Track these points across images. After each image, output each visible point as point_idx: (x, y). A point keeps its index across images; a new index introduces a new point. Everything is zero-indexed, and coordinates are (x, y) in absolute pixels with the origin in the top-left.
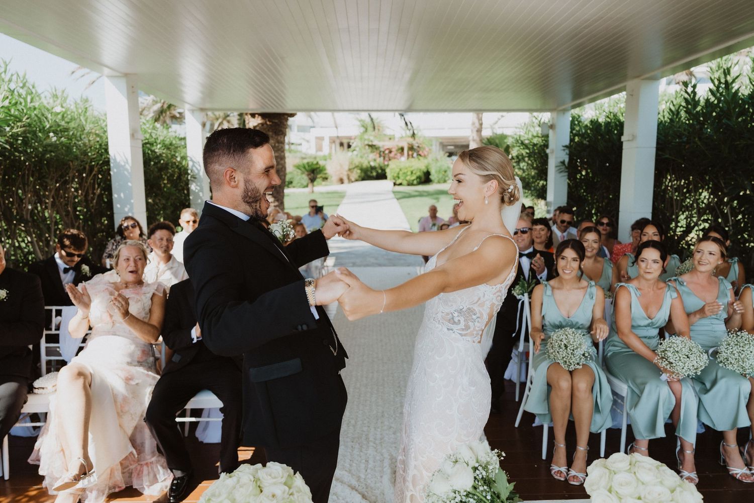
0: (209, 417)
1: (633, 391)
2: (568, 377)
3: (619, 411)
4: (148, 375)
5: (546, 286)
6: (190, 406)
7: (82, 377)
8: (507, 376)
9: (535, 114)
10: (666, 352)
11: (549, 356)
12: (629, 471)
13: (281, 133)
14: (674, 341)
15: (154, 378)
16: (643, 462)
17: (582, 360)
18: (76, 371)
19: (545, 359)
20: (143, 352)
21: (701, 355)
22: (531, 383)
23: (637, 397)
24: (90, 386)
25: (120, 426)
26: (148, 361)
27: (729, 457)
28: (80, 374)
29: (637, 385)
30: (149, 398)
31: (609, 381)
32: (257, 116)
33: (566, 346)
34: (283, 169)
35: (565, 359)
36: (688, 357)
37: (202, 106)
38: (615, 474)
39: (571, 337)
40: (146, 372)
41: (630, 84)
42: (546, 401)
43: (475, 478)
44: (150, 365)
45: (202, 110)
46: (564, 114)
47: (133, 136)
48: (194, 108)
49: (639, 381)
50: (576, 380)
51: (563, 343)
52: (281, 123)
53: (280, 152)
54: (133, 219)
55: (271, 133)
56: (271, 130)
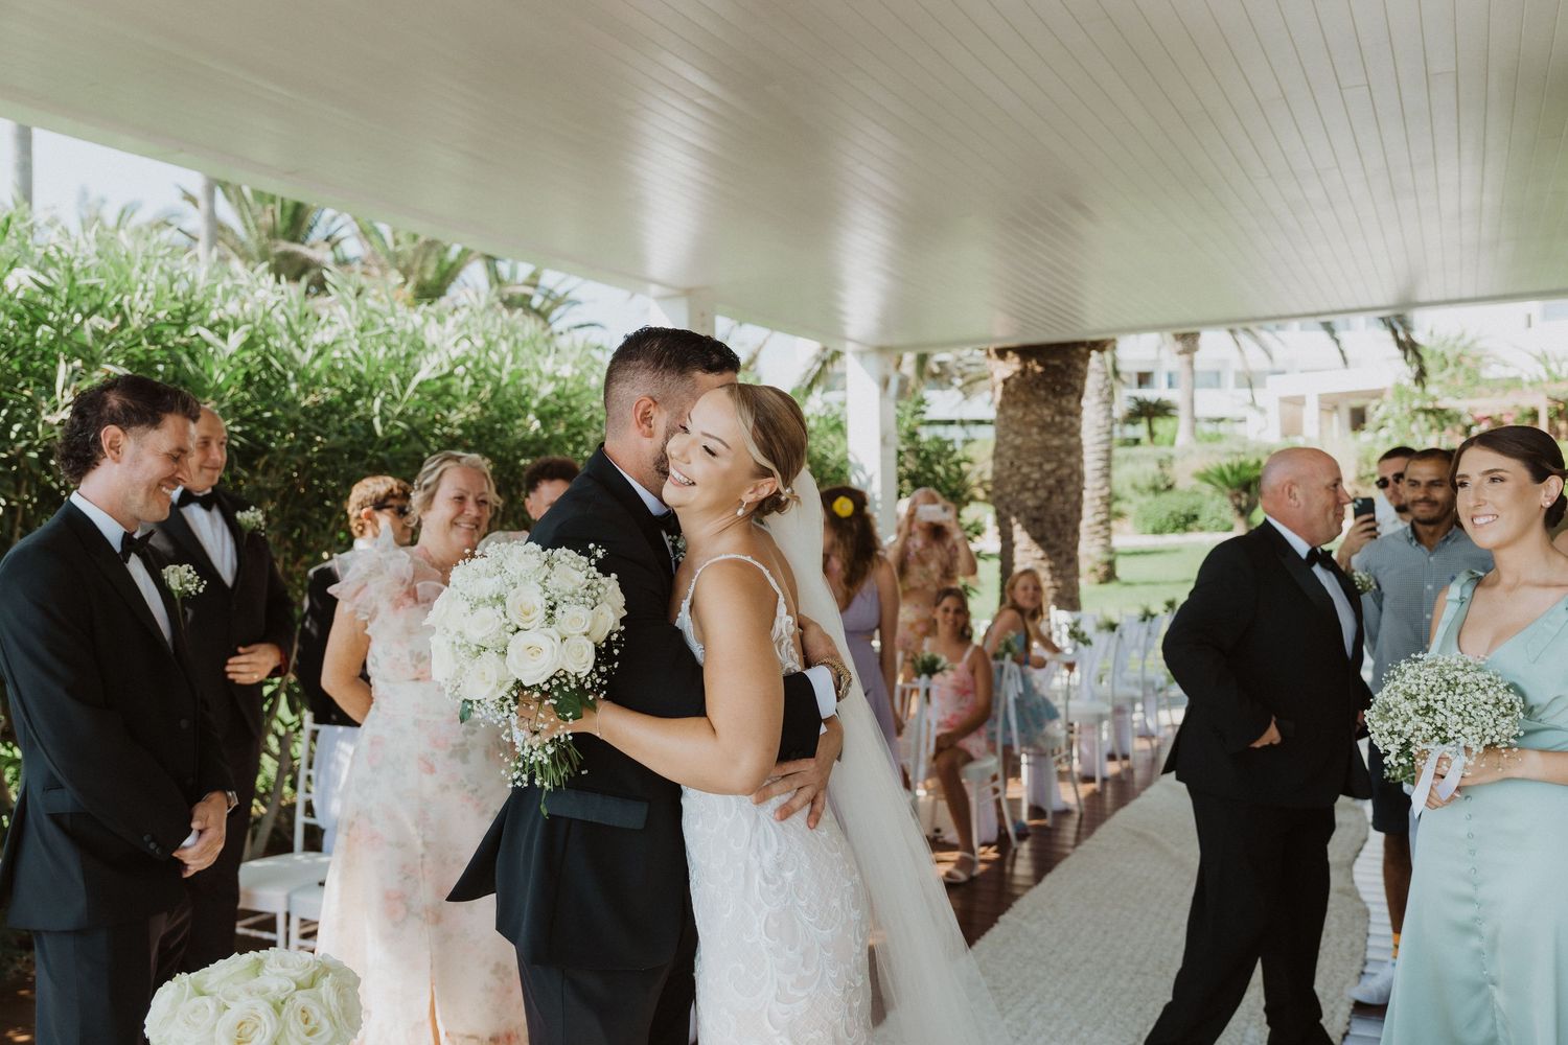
13: (1069, 390)
32: (1010, 354)
34: (1075, 478)
37: (885, 342)
45: (882, 350)
48: (866, 348)
52: (1068, 366)
53: (1066, 436)
55: (1043, 393)
56: (1041, 385)
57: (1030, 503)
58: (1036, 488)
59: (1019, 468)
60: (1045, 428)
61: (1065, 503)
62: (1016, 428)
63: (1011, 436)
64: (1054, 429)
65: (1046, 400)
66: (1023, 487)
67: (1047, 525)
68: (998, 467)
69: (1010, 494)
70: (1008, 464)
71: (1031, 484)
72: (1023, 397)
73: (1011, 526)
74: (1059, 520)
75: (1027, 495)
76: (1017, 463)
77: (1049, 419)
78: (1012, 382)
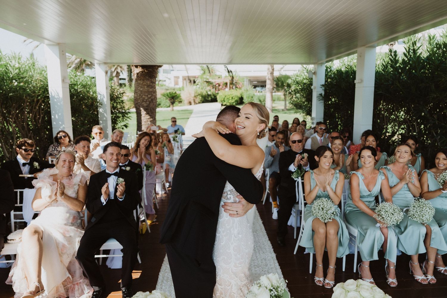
0: (114, 254)
1: (361, 233)
2: (324, 226)
3: (353, 244)
4: (77, 231)
5: (312, 173)
6: (103, 248)
7: (37, 234)
8: (289, 223)
9: (305, 66)
10: (381, 212)
11: (313, 215)
12: (356, 291)
13: (153, 77)
14: (385, 205)
15: (81, 232)
16: (364, 285)
17: (332, 216)
18: (33, 230)
19: (310, 216)
20: (74, 217)
21: (400, 213)
22: (303, 229)
23: (363, 237)
24: (42, 239)
25: (61, 261)
26: (77, 222)
27: (414, 270)
28: (36, 232)
29: (363, 230)
30: (78, 245)
31: (347, 227)
32: (139, 67)
33: (323, 209)
34: (155, 99)
35: (322, 216)
36: (393, 215)
38: (348, 292)
39: (325, 203)
40: (76, 229)
41: (359, 49)
42: (312, 240)
43: (271, 295)
44: (78, 225)
45: (105, 63)
46: (321, 66)
47: (63, 81)
48: (101, 63)
49: (364, 227)
50: (328, 228)
51: (321, 207)
52: (153, 71)
53: (153, 88)
54: (64, 132)
55: (147, 77)
56: (147, 75)
57: (145, 105)
58: (146, 101)
59: (142, 96)
60: (148, 86)
61: (153, 105)
62: (141, 86)
63: (139, 88)
64: (150, 87)
65: (148, 79)
66: (143, 101)
67: (149, 111)
68: (136, 96)
69: (140, 103)
70: (139, 95)
71: (145, 100)
72: (143, 78)
73: (140, 110)
74: (152, 109)
75: (144, 103)
76: (141, 95)
77: (149, 84)
78: (139, 74)
